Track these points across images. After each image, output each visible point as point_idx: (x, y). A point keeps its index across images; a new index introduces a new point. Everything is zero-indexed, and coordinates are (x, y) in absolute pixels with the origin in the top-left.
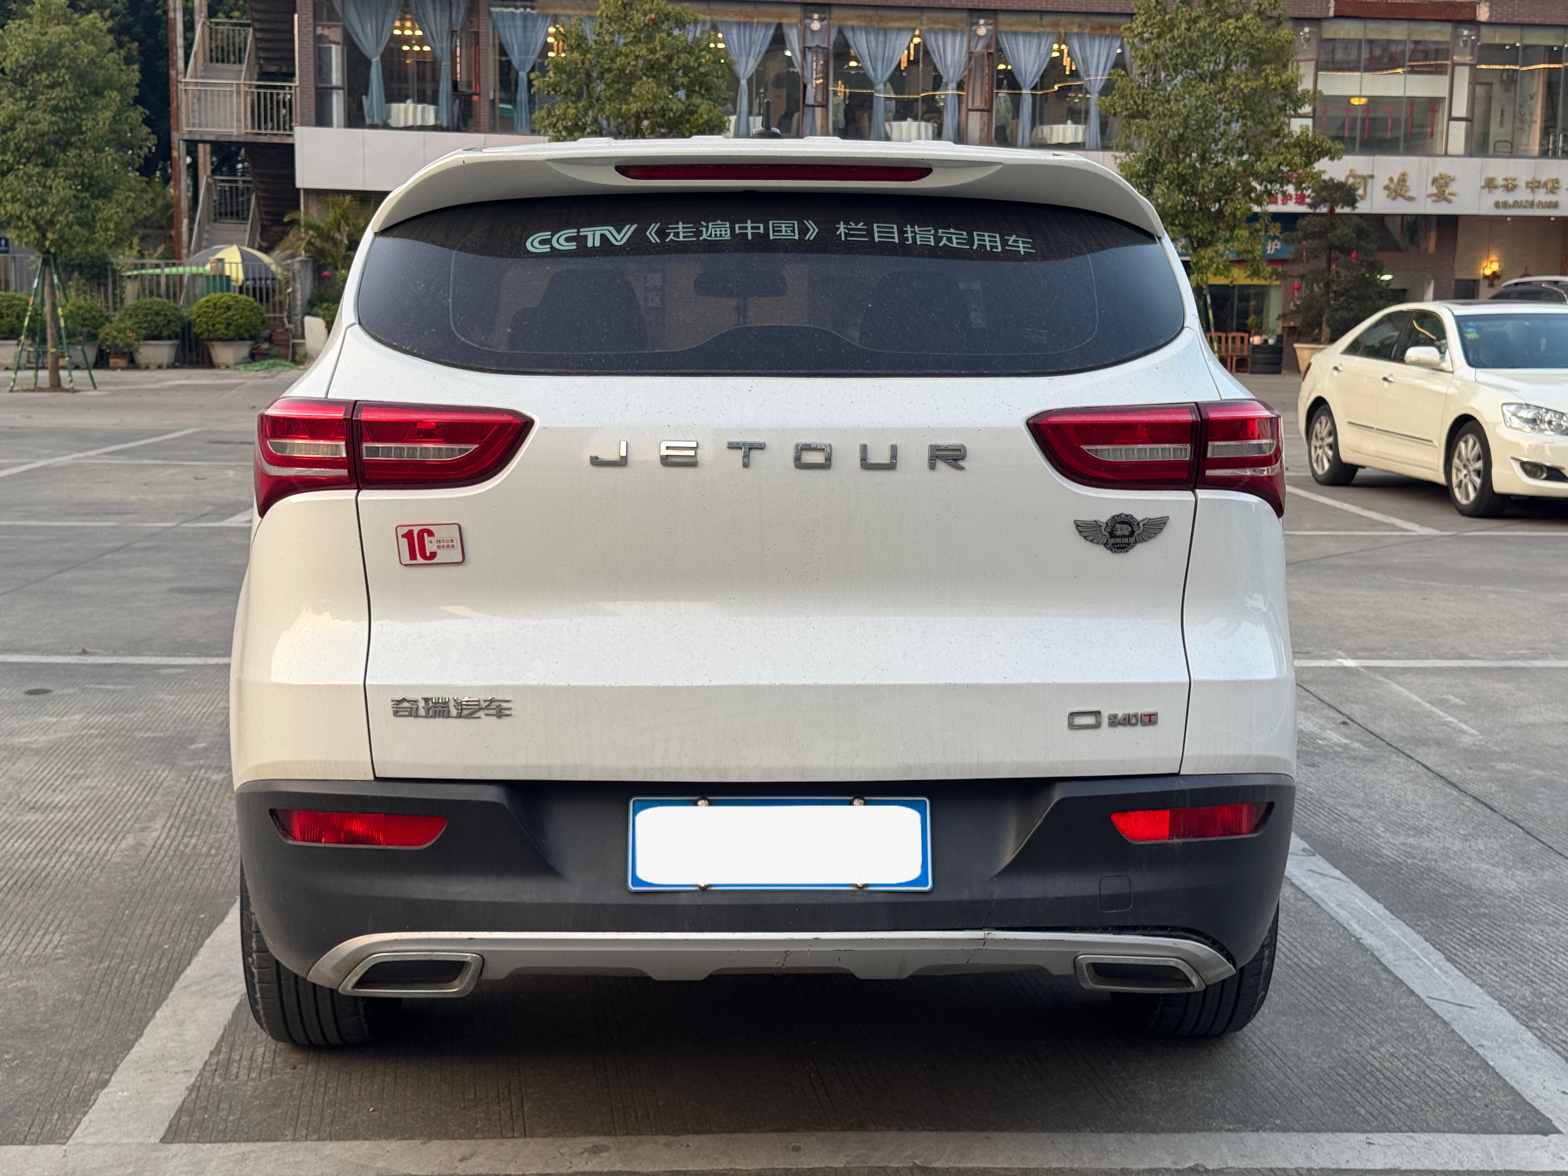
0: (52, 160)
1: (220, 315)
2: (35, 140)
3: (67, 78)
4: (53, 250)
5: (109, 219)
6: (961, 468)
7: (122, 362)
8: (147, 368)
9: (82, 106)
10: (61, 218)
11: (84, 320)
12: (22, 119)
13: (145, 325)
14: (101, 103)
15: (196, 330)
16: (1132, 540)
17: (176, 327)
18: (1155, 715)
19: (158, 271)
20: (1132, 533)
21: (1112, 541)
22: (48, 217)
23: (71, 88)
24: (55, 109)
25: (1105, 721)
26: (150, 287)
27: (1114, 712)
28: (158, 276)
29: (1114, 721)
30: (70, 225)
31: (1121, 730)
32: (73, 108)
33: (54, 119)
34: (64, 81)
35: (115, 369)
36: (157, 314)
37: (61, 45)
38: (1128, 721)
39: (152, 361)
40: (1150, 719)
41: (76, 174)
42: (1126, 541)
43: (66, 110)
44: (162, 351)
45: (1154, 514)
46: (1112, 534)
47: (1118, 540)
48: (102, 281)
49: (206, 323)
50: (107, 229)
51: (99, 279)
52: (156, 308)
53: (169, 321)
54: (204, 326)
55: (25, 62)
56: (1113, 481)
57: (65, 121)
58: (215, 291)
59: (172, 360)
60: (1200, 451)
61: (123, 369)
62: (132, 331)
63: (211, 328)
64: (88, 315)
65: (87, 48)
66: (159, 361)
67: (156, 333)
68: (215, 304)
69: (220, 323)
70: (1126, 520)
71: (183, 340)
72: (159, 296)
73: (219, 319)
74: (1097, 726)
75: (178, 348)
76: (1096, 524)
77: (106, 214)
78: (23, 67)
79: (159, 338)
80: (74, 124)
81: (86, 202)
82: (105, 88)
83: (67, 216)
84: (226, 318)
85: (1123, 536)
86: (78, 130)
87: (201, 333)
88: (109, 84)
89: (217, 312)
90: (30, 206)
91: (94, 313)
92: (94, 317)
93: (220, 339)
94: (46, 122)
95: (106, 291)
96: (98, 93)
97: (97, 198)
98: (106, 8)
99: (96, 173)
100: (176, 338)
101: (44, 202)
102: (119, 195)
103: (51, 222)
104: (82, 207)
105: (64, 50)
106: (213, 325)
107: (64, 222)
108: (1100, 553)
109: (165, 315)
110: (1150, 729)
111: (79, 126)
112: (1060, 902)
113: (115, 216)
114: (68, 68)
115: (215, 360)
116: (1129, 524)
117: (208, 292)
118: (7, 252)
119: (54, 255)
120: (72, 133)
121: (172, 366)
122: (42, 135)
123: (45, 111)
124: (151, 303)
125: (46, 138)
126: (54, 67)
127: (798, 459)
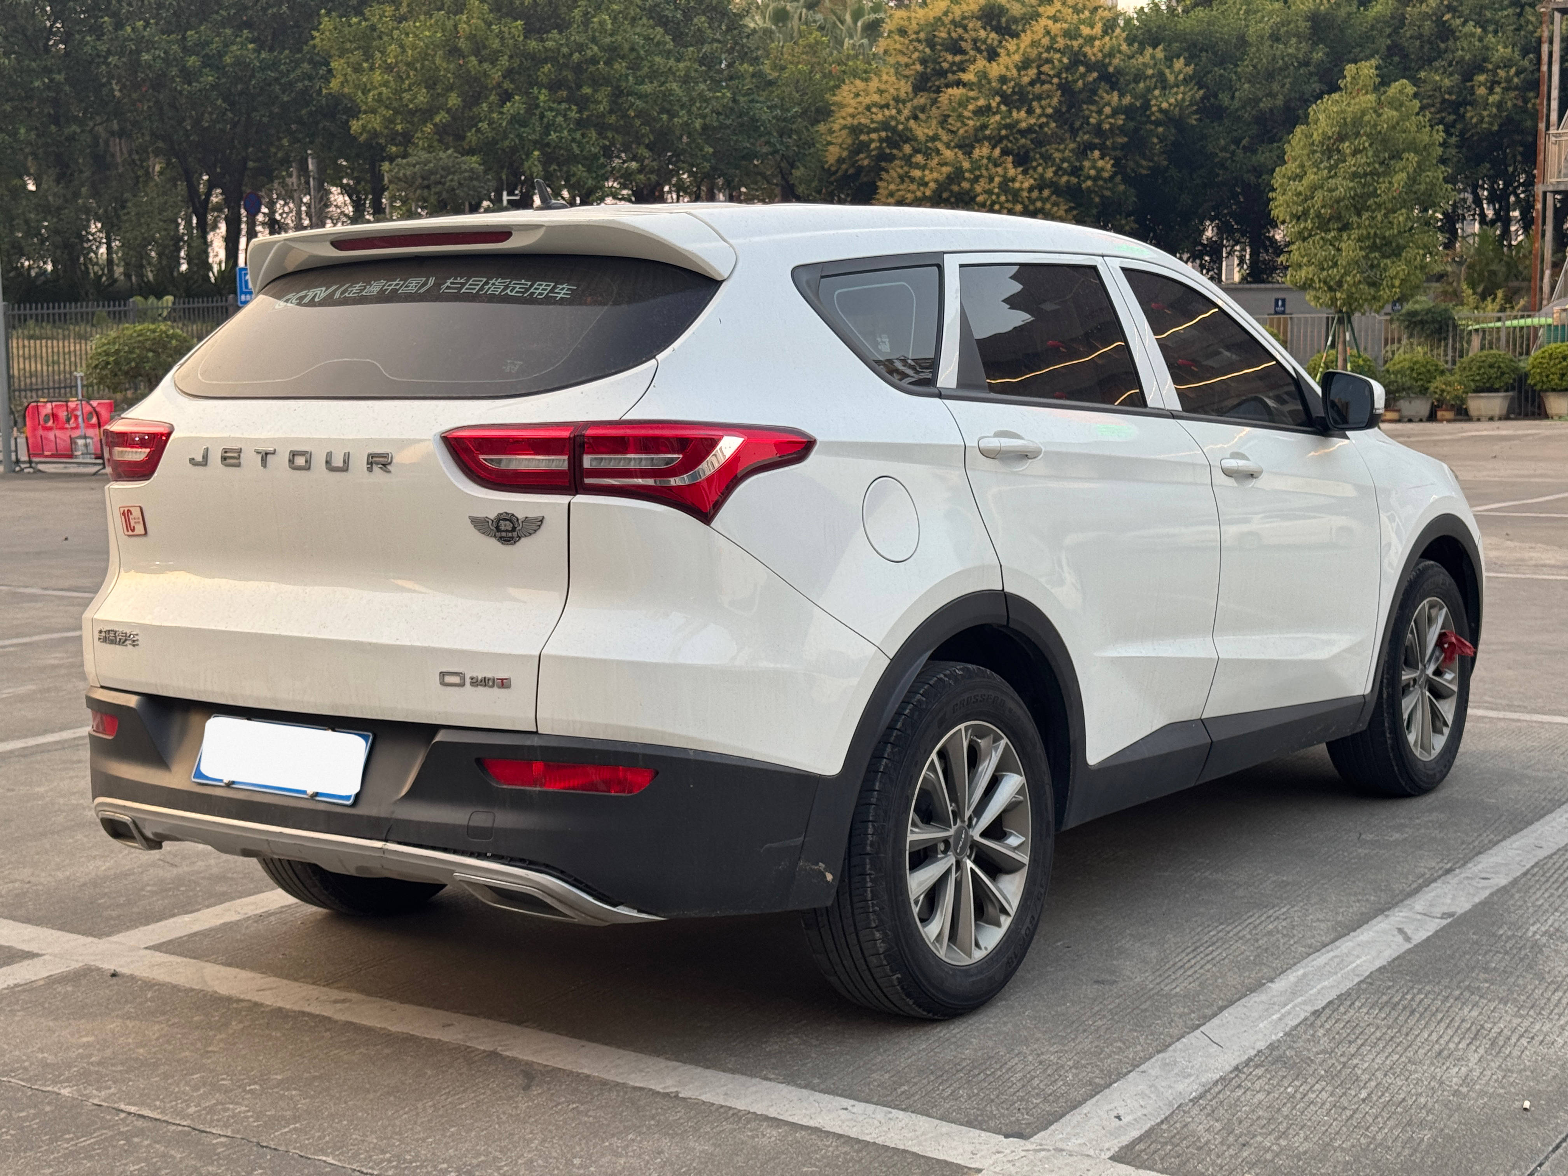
0: (1348, 223)
1: (1555, 365)
2: (1332, 207)
3: (1367, 144)
4: (1344, 310)
5: (1395, 277)
6: (389, 472)
7: (1449, 415)
8: (1479, 420)
9: (1380, 170)
10: (1348, 279)
11: (1419, 374)
12: (1322, 187)
13: (1478, 378)
14: (1400, 165)
15: (1530, 381)
16: (515, 534)
17: (1508, 379)
18: (509, 679)
19: (1499, 324)
20: (514, 529)
21: (498, 534)
22: (1337, 278)
23: (1370, 154)
24: (1355, 175)
25: (468, 681)
26: (1489, 339)
27: (474, 675)
28: (1498, 328)
29: (475, 682)
30: (1356, 284)
31: (480, 688)
32: (1372, 173)
33: (1351, 185)
34: (1364, 148)
35: (1441, 421)
36: (1491, 366)
37: (1364, 113)
38: (485, 682)
39: (1483, 413)
40: (504, 684)
41: (1368, 236)
42: (510, 535)
43: (1365, 175)
44: (1495, 403)
45: (533, 514)
46: (498, 529)
47: (504, 534)
48: (1443, 335)
49: (1540, 374)
50: (1393, 286)
51: (1440, 333)
52: (1490, 360)
53: (1503, 374)
54: (1538, 378)
55: (1330, 134)
56: (505, 485)
57: (1364, 186)
58: (1555, 341)
59: (1504, 412)
60: (575, 462)
61: (1449, 421)
62: (1460, 383)
63: (1545, 379)
64: (1423, 369)
65: (1390, 113)
66: (1490, 413)
67: (1488, 385)
68: (1551, 355)
69: (1553, 374)
70: (509, 518)
71: (1520, 392)
72: (1498, 348)
73: (1553, 370)
74: (462, 685)
75: (1512, 399)
76: (485, 520)
77: (1392, 272)
78: (1329, 138)
79: (1491, 390)
80: (1371, 188)
81: (1376, 262)
82: (1404, 151)
83: (1355, 276)
84: (1561, 369)
85: (507, 531)
86: (1374, 194)
87: (1535, 385)
88: (1412, 146)
89: (1552, 363)
90: (1323, 269)
91: (1429, 367)
92: (1429, 371)
93: (1554, 390)
94: (1342, 186)
95: (1446, 346)
96: (1397, 156)
97: (1388, 257)
98: (1511, 67)
99: (1387, 234)
100: (1513, 389)
101: (1335, 264)
102: (1408, 253)
103: (1340, 284)
104: (1372, 267)
105: (1366, 118)
106: (1547, 376)
107: (1352, 282)
108: (493, 544)
109: (1499, 367)
110: (503, 691)
111: (1376, 189)
112: (438, 827)
113: (1401, 273)
114: (1368, 136)
115: (1549, 412)
116: (510, 521)
117: (1549, 343)
118: (1283, 313)
119: (1347, 313)
120: (1370, 195)
121: (1506, 417)
122: (1338, 201)
123: (1345, 178)
124: (1486, 356)
125: (1342, 204)
126: (1357, 135)
127: (291, 461)
